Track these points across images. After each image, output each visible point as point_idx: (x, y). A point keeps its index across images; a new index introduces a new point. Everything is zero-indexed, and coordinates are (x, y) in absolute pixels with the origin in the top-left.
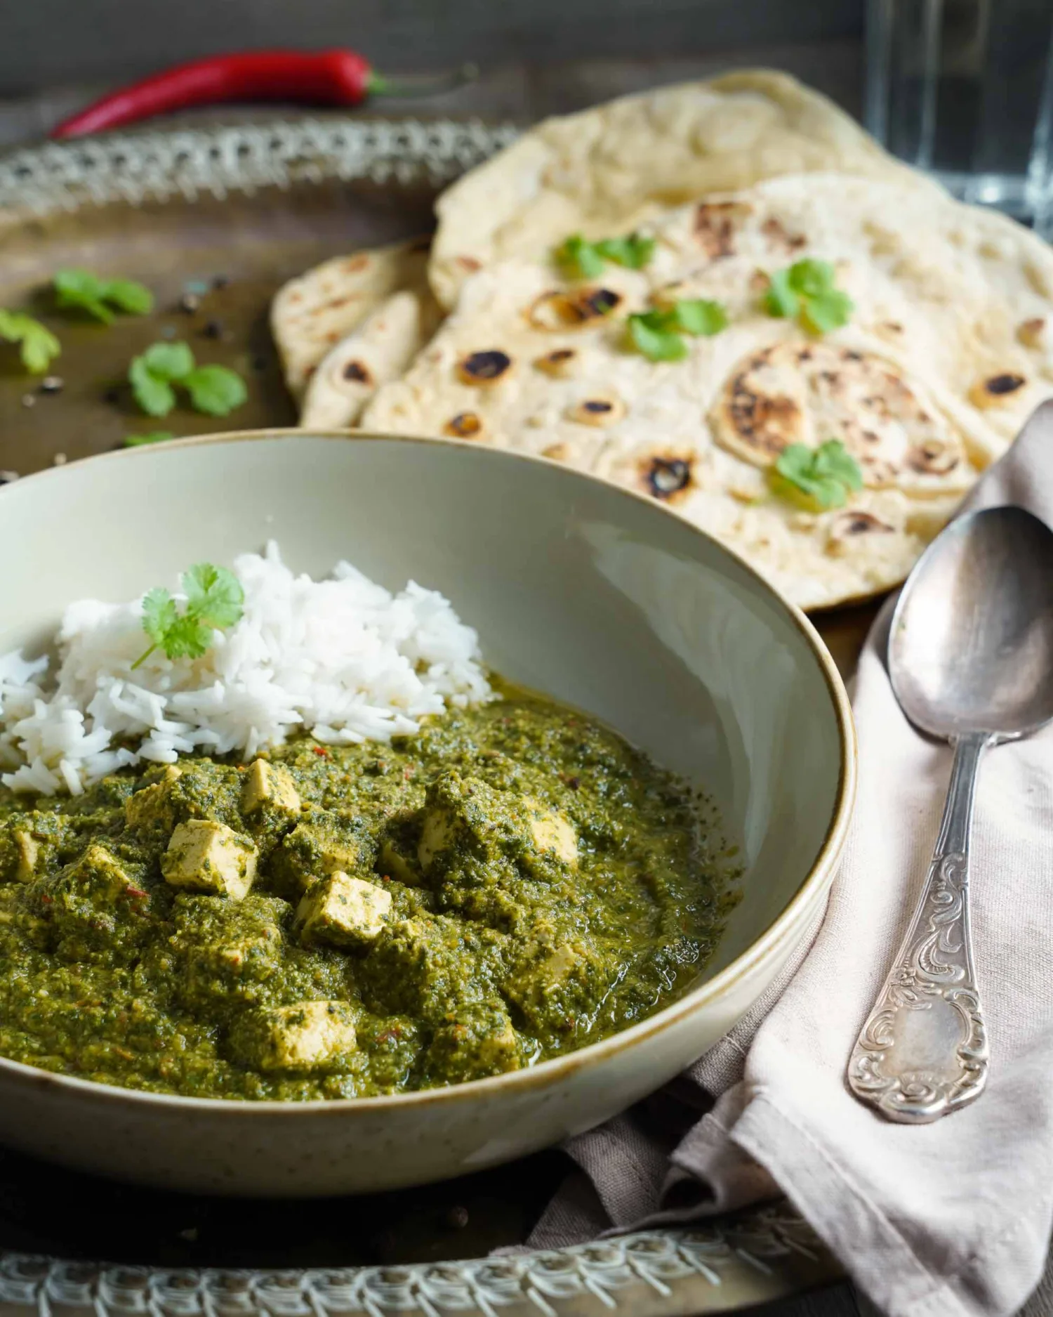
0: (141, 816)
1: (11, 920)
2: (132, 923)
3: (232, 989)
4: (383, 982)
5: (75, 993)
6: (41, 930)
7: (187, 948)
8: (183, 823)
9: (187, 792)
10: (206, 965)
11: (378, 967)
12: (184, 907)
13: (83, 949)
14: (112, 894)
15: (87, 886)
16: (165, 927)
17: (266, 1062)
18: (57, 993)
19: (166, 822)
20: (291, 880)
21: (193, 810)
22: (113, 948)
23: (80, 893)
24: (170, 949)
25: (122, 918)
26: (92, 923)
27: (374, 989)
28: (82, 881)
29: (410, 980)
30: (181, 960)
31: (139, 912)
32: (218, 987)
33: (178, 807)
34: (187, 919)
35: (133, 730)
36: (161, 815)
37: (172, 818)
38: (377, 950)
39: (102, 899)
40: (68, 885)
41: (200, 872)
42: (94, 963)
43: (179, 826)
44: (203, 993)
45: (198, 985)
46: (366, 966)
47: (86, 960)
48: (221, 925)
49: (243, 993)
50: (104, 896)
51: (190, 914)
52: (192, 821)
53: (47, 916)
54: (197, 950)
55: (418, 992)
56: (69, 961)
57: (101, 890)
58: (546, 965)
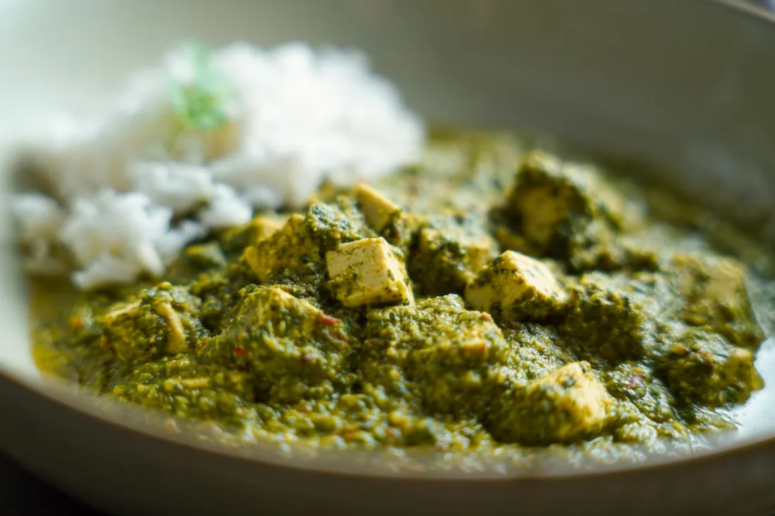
0: (279, 258)
1: (209, 383)
2: (336, 349)
3: (484, 375)
4: (594, 337)
5: (323, 429)
6: (247, 382)
7: (409, 355)
8: (332, 250)
9: (325, 222)
10: (447, 362)
11: (585, 325)
12: (385, 321)
13: (300, 387)
14: (307, 329)
15: (283, 325)
16: (373, 343)
17: (564, 430)
18: (303, 433)
19: (313, 255)
20: (446, 279)
21: (339, 236)
22: (329, 378)
23: (278, 334)
24: (393, 360)
25: (327, 348)
26: (303, 360)
27: (586, 349)
28: (276, 323)
29: (621, 329)
30: (409, 368)
31: (339, 337)
32: (473, 378)
33: (320, 237)
34: (395, 330)
35: (184, 205)
36: (304, 250)
37: (317, 249)
38: (578, 310)
39: (299, 335)
40: (264, 328)
41: (388, 282)
42: (317, 397)
43: (330, 255)
44: (456, 390)
45: (449, 383)
46: (569, 329)
47: (307, 397)
48: (430, 326)
49: (497, 377)
50: (300, 331)
51: (394, 325)
52: (342, 246)
53: (246, 367)
54: (422, 355)
55: (631, 337)
56: (292, 402)
57: (295, 327)
58: (712, 288)
